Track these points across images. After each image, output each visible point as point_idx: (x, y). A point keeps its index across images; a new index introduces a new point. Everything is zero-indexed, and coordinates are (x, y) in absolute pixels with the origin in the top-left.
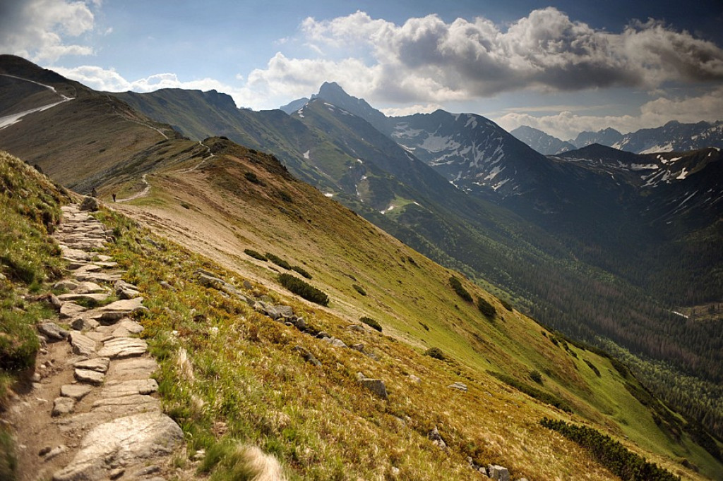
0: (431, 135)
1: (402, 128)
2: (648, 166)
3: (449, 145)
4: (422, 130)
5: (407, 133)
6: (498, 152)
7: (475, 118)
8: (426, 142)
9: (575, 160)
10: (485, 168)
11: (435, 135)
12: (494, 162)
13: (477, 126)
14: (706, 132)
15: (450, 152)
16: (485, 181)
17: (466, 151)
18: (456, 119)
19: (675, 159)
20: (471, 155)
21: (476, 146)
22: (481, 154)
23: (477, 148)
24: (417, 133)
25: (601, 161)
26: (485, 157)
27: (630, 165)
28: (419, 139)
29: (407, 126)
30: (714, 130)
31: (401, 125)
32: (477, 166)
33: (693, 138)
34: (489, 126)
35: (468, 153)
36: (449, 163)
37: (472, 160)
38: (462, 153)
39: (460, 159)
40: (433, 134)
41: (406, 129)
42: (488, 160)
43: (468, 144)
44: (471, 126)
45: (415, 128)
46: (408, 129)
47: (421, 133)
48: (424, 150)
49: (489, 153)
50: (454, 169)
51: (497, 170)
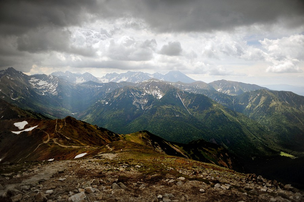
0: (41, 81)
1: (33, 79)
3: (45, 83)
5: (34, 80)
7: (53, 76)
9: (84, 85)
15: (45, 85)
16: (51, 92)
17: (49, 85)
18: (48, 76)
20: (50, 86)
22: (52, 85)
24: (37, 80)
25: (91, 85)
26: (53, 86)
27: (98, 86)
28: (38, 82)
32: (51, 89)
36: (44, 88)
37: (50, 87)
38: (48, 85)
39: (47, 87)
43: (50, 83)
44: (51, 78)
45: (37, 79)
46: (35, 79)
47: (38, 80)
48: (38, 85)
49: (54, 85)
50: (45, 89)
51: (55, 89)
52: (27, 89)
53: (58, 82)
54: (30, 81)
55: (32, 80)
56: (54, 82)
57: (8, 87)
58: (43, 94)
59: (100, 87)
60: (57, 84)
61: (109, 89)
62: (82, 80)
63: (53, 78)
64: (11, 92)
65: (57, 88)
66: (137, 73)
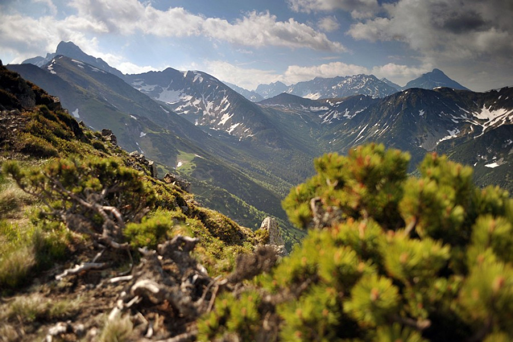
0: (165, 90)
2: (322, 108)
3: (182, 98)
4: (156, 85)
5: (144, 88)
6: (224, 102)
7: (200, 74)
8: (162, 95)
10: (216, 115)
11: (168, 90)
12: (223, 110)
13: (203, 81)
14: (340, 84)
15: (185, 103)
16: (219, 127)
17: (197, 102)
18: (185, 76)
19: (339, 103)
20: (202, 106)
21: (205, 98)
22: (210, 104)
23: (206, 99)
25: (290, 105)
26: (214, 106)
27: (309, 107)
28: (157, 92)
29: (142, 82)
30: (345, 82)
31: (136, 81)
32: (209, 114)
33: (333, 87)
34: (213, 81)
35: (200, 103)
36: (186, 112)
37: (204, 109)
38: (194, 103)
39: (195, 109)
40: (166, 88)
41: (142, 84)
43: (198, 97)
44: (198, 81)
45: (150, 84)
46: (144, 85)
47: (156, 88)
49: (217, 103)
51: (227, 117)
56: (213, 93)
65: (231, 112)
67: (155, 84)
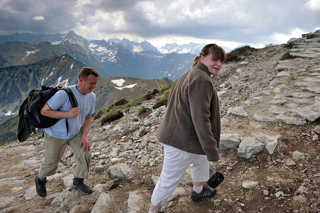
0: (100, 46)
3: (104, 50)
5: (93, 46)
7: (112, 42)
8: (99, 48)
9: (143, 54)
11: (101, 47)
15: (104, 52)
16: (110, 60)
17: (108, 51)
18: (107, 43)
20: (109, 53)
21: (111, 50)
22: (111, 52)
24: (96, 46)
26: (112, 53)
27: (157, 56)
28: (97, 48)
32: (110, 56)
36: (103, 54)
37: (109, 54)
39: (106, 53)
42: (113, 54)
43: (109, 50)
44: (110, 45)
46: (94, 44)
47: (98, 46)
48: (97, 51)
50: (104, 56)
51: (114, 57)
52: (87, 55)
53: (117, 49)
54: (89, 46)
55: (92, 45)
56: (113, 49)
57: (71, 51)
58: (102, 60)
59: (160, 57)
60: (116, 51)
61: (171, 61)
62: (140, 49)
63: (112, 45)
64: (74, 56)
65: (116, 55)
66: (201, 45)
67: (97, 44)
